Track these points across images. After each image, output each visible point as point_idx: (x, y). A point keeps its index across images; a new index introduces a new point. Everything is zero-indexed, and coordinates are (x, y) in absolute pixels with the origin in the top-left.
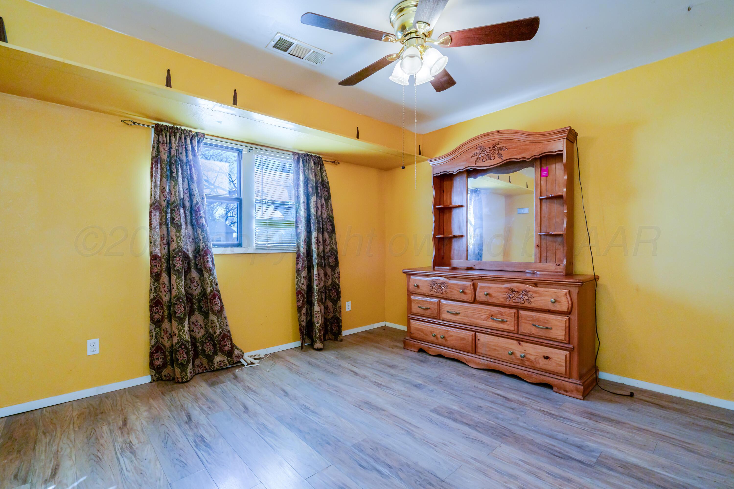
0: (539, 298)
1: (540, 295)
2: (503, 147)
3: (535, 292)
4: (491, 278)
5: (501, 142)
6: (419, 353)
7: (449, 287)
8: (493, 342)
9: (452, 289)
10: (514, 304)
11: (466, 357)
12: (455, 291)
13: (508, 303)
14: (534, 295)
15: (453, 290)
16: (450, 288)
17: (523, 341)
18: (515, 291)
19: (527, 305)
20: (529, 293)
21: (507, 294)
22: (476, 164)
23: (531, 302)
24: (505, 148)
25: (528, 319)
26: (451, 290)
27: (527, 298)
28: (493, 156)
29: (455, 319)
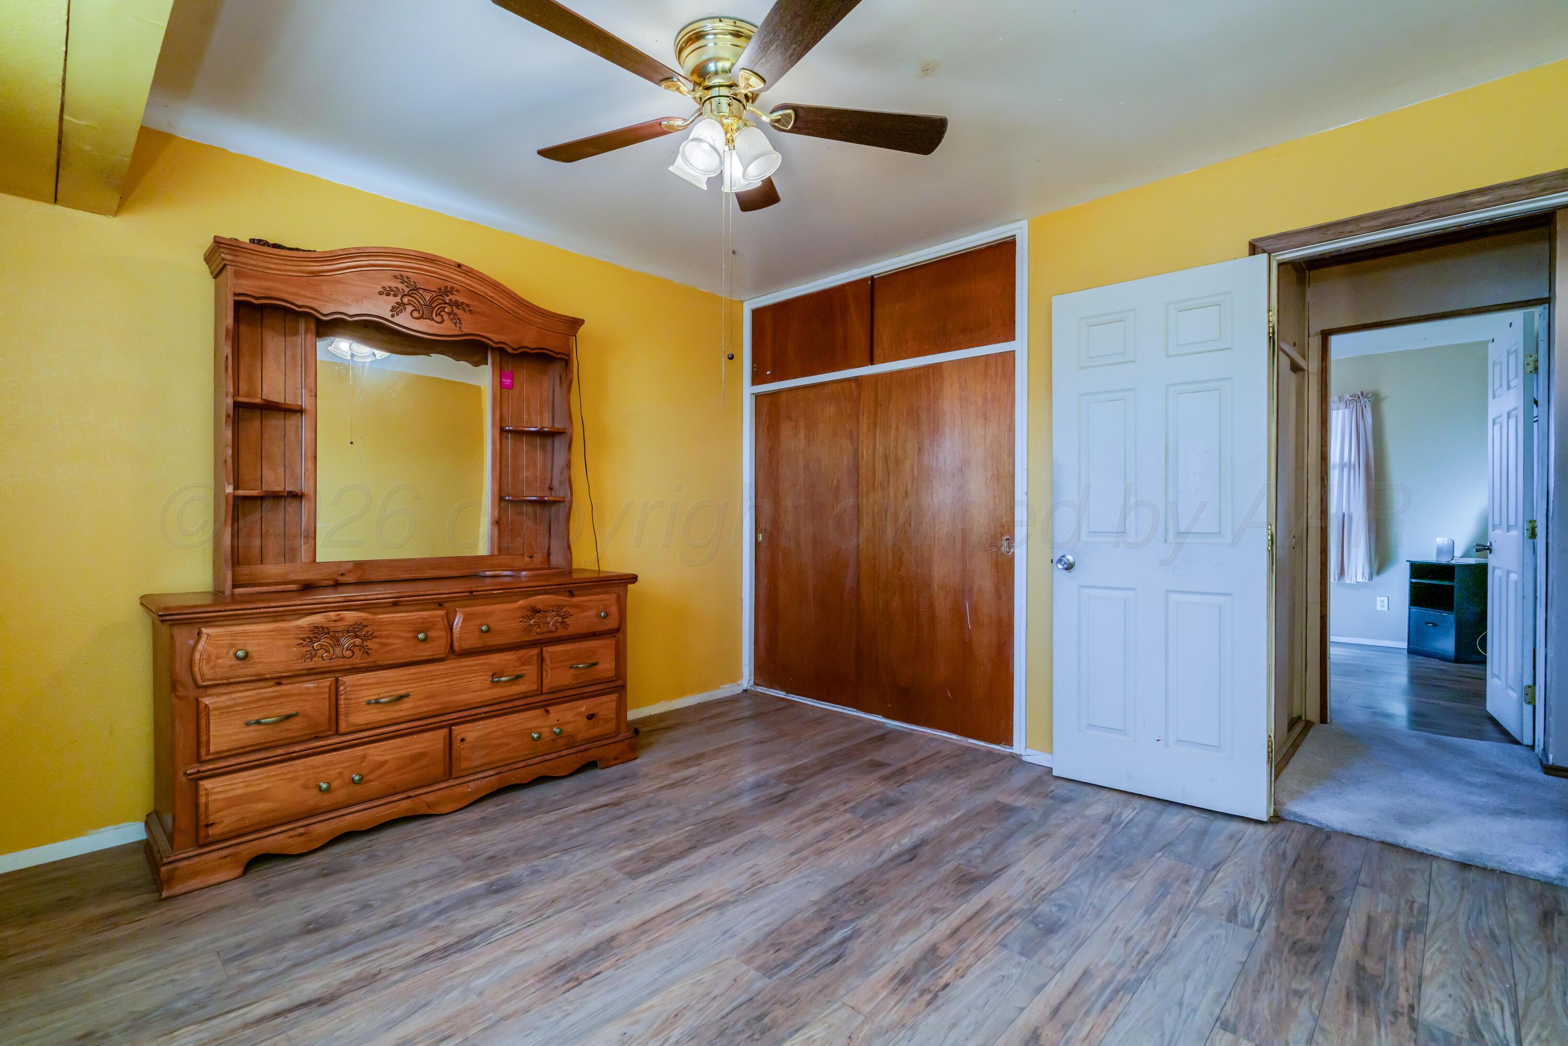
0: (581, 615)
1: (582, 608)
2: (463, 303)
3: (575, 606)
4: (495, 592)
5: (458, 291)
6: (249, 876)
7: (376, 633)
8: (497, 731)
9: (388, 637)
10: (539, 637)
11: (431, 798)
12: (396, 641)
13: (527, 638)
14: (572, 611)
15: (390, 641)
16: (381, 637)
17: (552, 705)
18: (539, 612)
19: (562, 632)
20: (564, 609)
21: (525, 620)
22: (393, 316)
23: (568, 625)
24: (467, 309)
25: (562, 659)
26: (384, 641)
27: (560, 619)
28: (439, 314)
29: (394, 715)
